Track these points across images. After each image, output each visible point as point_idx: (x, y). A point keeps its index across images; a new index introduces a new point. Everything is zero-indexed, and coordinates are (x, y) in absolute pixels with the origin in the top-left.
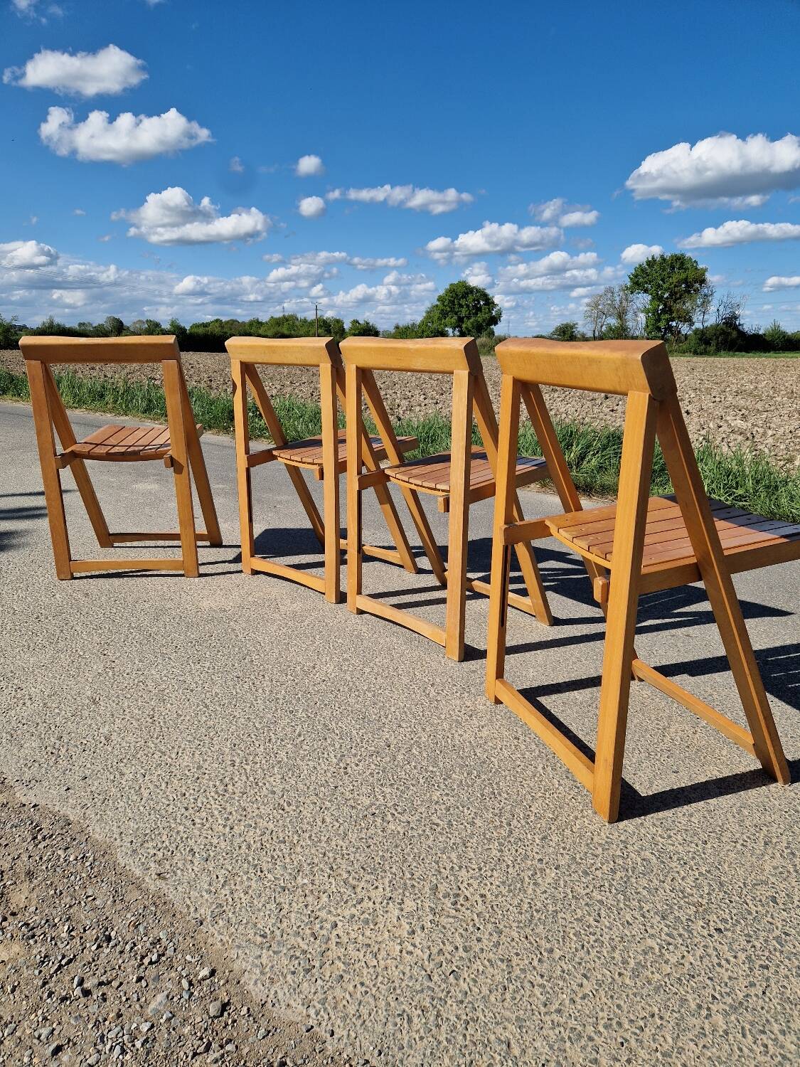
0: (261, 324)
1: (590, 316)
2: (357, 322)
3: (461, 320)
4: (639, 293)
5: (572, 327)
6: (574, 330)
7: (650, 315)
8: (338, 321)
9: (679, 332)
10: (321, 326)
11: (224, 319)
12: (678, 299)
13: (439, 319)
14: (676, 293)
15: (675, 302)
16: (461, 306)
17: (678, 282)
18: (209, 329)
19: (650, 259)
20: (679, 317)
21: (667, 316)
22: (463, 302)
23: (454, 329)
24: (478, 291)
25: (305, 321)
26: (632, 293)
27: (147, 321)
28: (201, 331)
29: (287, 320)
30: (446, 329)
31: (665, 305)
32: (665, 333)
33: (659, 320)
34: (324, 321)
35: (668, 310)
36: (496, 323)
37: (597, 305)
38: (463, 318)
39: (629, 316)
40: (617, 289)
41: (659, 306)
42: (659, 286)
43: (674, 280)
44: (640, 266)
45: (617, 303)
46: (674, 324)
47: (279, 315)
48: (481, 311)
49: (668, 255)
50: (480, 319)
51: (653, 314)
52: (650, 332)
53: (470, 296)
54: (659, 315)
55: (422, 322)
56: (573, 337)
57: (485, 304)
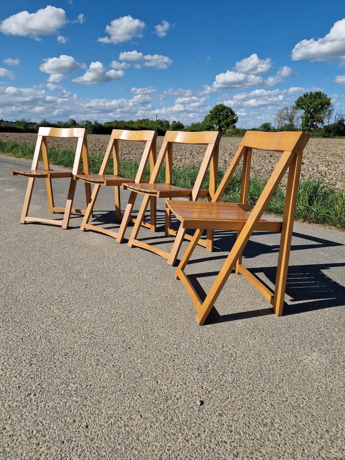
0: (134, 122)
1: (277, 120)
2: (175, 122)
3: (220, 121)
4: (299, 109)
5: (269, 125)
8: (167, 122)
9: (317, 127)
10: (159, 124)
11: (119, 120)
12: (317, 112)
13: (210, 121)
14: (316, 109)
15: (315, 113)
16: (220, 115)
17: (318, 104)
18: (111, 125)
19: (305, 94)
20: (317, 121)
21: (312, 120)
22: (221, 113)
23: (217, 125)
24: (228, 108)
25: (152, 121)
26: (296, 109)
27: (86, 121)
28: (107, 125)
29: (145, 121)
30: (214, 125)
31: (311, 115)
32: (311, 128)
33: (308, 122)
34: (160, 121)
35: (312, 117)
36: (235, 123)
37: (280, 115)
39: (295, 120)
40: (289, 108)
41: (308, 115)
42: (309, 106)
43: (316, 103)
44: (301, 97)
45: (290, 114)
46: (315, 123)
47: (141, 119)
48: (229, 117)
49: (314, 92)
50: (229, 121)
51: (305, 119)
52: (304, 127)
53: (225, 110)
54: (308, 119)
55: (203, 122)
56: (269, 129)
57: (230, 114)
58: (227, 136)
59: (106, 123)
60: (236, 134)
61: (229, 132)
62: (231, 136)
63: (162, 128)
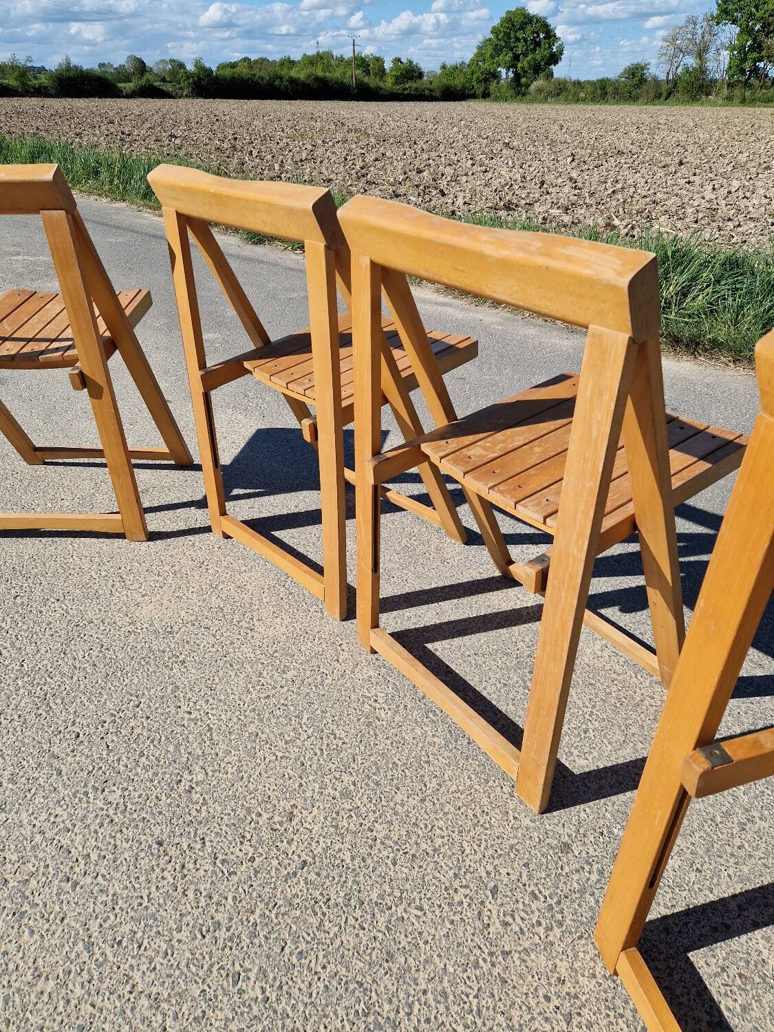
0: (293, 63)
1: (666, 54)
2: (399, 60)
3: (516, 58)
4: (726, 24)
5: (643, 68)
6: (645, 71)
7: (735, 52)
8: (378, 59)
9: (766, 76)
10: (358, 66)
11: (253, 57)
12: (771, 32)
13: (492, 57)
15: (767, 36)
16: (518, 40)
18: (236, 70)
20: (768, 57)
21: (755, 55)
22: (520, 35)
23: (508, 70)
24: (538, 20)
25: (341, 59)
26: (718, 23)
27: (171, 61)
28: (227, 73)
29: (322, 59)
30: (499, 69)
31: (755, 40)
32: (749, 78)
33: (744, 60)
34: (362, 59)
35: (757, 46)
36: (556, 62)
37: (674, 39)
38: (519, 55)
39: (711, 55)
40: (700, 19)
41: (747, 41)
42: (751, 15)
45: (698, 38)
47: (312, 52)
48: (540, 47)
50: (538, 57)
51: (739, 53)
52: (733, 76)
53: (529, 27)
54: (746, 54)
55: (472, 60)
56: (642, 80)
57: (545, 38)
58: (533, 101)
59: (223, 66)
60: (558, 95)
61: (539, 90)
62: (545, 100)
63: (366, 80)
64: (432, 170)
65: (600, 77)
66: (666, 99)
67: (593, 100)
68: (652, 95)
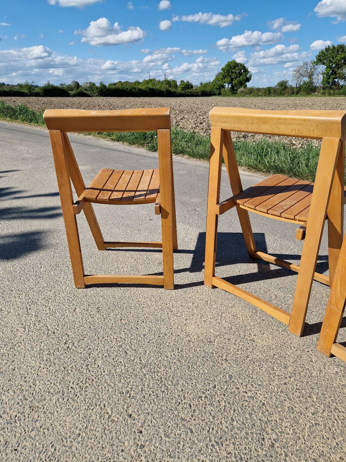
0: (139, 83)
1: (295, 77)
2: (183, 81)
3: (232, 79)
4: (320, 65)
5: (286, 83)
7: (325, 75)
8: (174, 81)
9: (339, 84)
10: (166, 84)
11: (123, 81)
12: (340, 67)
13: (222, 79)
14: (339, 65)
15: (338, 69)
16: (232, 73)
17: (341, 59)
18: (117, 86)
19: (327, 47)
20: (339, 77)
21: (333, 76)
22: (233, 71)
23: (229, 84)
24: (241, 65)
25: (159, 81)
26: (317, 65)
27: (90, 83)
28: (113, 87)
29: (151, 81)
30: (225, 84)
31: (333, 71)
32: (331, 85)
33: (329, 78)
34: (168, 81)
35: (334, 73)
36: (249, 81)
37: (299, 71)
38: (233, 79)
39: (315, 76)
40: (309, 63)
41: (330, 71)
42: (331, 61)
43: (338, 58)
44: (322, 51)
45: (309, 70)
46: (337, 80)
47: (147, 79)
48: (242, 75)
49: (336, 45)
50: (241, 79)
51: (327, 75)
52: (325, 85)
53: (237, 68)
54: (329, 76)
55: (214, 81)
56: (286, 87)
57: (244, 72)
58: (240, 96)
59: (111, 85)
60: (250, 93)
61: (242, 92)
62: (245, 96)
63: (170, 89)
64: (206, 123)
65: (268, 86)
66: (296, 94)
67: (265, 95)
68: (290, 93)
